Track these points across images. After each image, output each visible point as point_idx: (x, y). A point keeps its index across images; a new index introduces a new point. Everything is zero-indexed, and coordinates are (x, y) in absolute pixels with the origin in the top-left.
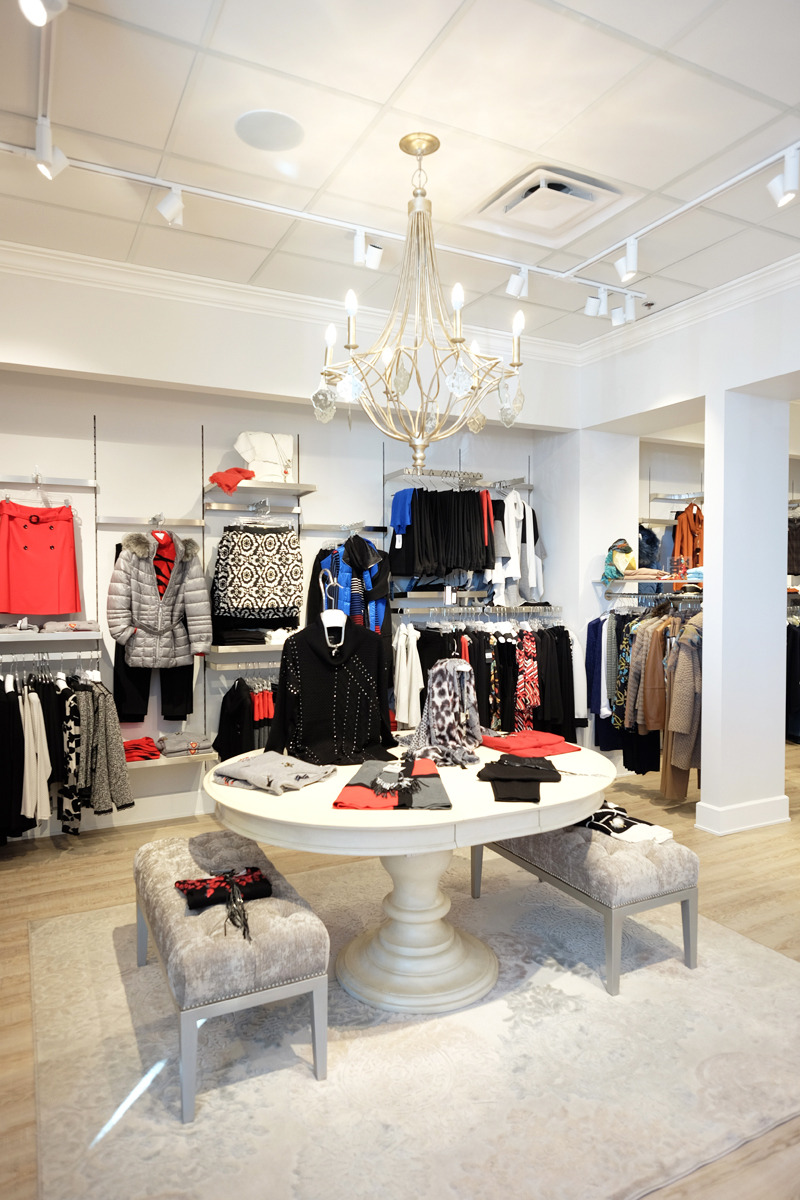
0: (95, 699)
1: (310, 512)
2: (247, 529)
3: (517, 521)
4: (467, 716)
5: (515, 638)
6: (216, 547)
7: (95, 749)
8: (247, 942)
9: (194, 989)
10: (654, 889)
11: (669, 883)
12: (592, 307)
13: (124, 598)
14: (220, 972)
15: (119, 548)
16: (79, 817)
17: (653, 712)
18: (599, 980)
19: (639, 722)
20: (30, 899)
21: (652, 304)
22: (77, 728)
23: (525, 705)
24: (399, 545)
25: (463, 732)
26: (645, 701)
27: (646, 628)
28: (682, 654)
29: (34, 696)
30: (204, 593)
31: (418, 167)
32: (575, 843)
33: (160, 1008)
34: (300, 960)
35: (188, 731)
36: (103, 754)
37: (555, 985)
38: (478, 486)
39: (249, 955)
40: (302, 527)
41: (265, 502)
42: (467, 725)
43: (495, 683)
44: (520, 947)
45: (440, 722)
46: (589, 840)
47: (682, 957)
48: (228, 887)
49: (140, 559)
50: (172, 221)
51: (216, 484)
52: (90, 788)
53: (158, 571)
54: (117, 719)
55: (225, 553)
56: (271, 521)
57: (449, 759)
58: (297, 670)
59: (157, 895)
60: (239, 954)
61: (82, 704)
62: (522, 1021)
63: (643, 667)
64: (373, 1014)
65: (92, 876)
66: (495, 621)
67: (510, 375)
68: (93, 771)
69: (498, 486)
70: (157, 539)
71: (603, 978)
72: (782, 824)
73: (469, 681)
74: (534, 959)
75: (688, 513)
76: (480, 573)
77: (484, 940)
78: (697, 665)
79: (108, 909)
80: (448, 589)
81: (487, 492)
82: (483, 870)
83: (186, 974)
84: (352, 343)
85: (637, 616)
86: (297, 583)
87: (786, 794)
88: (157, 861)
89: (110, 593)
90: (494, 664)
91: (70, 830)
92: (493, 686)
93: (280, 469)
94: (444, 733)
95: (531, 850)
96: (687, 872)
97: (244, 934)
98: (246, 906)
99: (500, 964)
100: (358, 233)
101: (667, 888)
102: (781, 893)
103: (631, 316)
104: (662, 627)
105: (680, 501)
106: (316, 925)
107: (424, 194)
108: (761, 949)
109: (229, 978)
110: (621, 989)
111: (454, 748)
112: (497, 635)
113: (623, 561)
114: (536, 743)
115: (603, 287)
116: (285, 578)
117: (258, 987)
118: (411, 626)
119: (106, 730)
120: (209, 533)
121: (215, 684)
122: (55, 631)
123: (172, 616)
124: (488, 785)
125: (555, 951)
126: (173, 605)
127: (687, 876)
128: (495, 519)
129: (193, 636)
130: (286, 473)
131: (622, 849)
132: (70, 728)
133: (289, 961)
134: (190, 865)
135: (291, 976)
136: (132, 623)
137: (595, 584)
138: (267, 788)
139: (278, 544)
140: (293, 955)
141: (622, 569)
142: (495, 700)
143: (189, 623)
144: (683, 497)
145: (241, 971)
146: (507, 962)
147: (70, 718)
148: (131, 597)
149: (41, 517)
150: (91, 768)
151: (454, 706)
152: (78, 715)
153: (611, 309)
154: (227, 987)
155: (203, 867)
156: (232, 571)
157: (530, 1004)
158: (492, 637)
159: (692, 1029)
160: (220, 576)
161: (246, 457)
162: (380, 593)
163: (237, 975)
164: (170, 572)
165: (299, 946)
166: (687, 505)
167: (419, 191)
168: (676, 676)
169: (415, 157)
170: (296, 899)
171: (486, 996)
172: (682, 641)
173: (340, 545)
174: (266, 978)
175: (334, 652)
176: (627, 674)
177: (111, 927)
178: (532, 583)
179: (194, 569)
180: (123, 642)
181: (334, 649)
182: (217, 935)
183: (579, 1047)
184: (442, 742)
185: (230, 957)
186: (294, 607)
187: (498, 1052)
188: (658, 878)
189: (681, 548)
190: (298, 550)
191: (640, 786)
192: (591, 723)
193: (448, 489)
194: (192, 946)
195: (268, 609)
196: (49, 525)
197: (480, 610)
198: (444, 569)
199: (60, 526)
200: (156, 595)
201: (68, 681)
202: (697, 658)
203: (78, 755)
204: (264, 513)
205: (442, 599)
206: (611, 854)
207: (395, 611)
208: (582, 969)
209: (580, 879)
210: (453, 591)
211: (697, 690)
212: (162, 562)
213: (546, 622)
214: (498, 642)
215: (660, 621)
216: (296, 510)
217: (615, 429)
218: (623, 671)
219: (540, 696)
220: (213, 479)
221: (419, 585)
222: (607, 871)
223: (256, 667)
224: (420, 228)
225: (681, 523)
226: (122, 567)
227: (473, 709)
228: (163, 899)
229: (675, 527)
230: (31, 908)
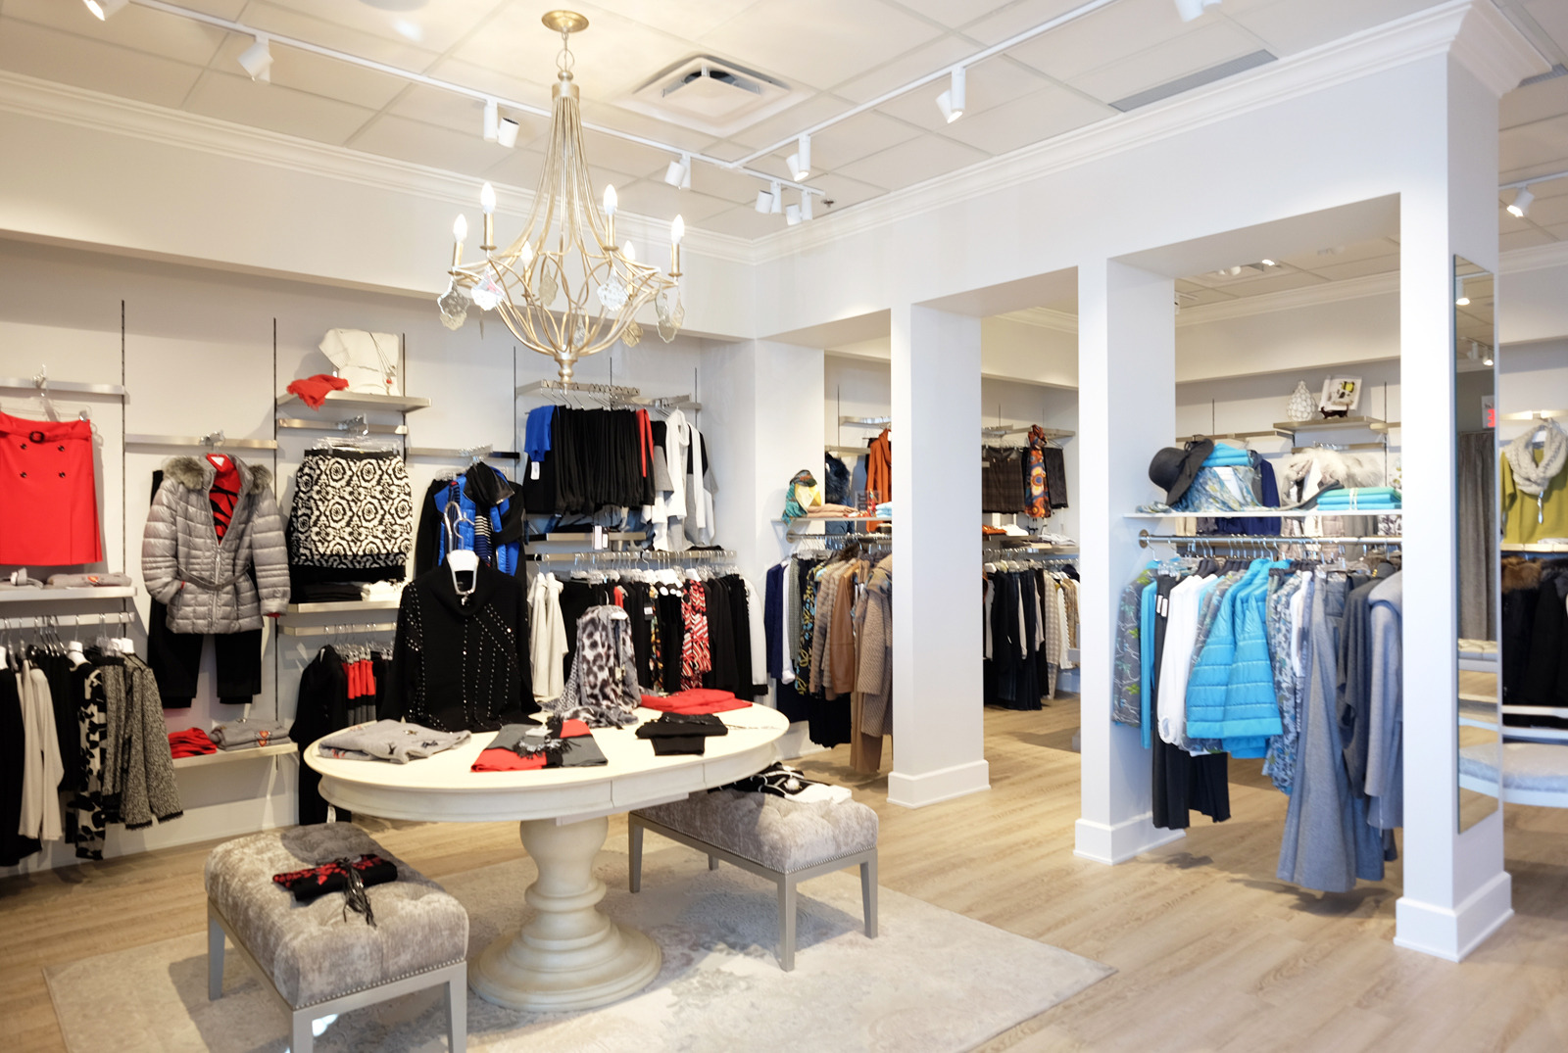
0: (128, 676)
1: (419, 432)
2: (337, 453)
3: (682, 447)
4: (623, 671)
5: (681, 590)
6: (292, 475)
7: (128, 743)
8: (371, 928)
9: (310, 984)
10: (829, 850)
11: (846, 844)
12: (763, 203)
13: (167, 542)
14: (341, 962)
15: (158, 477)
16: (102, 835)
17: (840, 672)
18: (774, 960)
19: (826, 684)
20: (38, 943)
21: (832, 202)
22: (102, 715)
23: (693, 670)
24: (535, 475)
25: (619, 691)
26: (831, 659)
27: (831, 574)
28: (871, 603)
29: (39, 675)
30: (278, 535)
31: (563, 47)
32: (745, 809)
33: (248, 1039)
34: (434, 945)
35: (253, 717)
36: (140, 748)
37: (725, 968)
38: (633, 404)
39: (375, 942)
40: (409, 452)
41: (362, 419)
42: (624, 682)
43: (656, 643)
44: (686, 936)
45: (592, 678)
46: (761, 804)
47: (863, 928)
48: (343, 872)
49: (189, 491)
50: (257, 76)
51: (296, 395)
52: (120, 794)
53: (215, 507)
54: (159, 702)
55: (306, 484)
56: (369, 443)
57: (603, 720)
58: (418, 622)
59: (250, 894)
60: (363, 941)
61: (109, 682)
62: (689, 1005)
63: (829, 619)
64: (516, 1017)
65: (126, 910)
66: (655, 569)
67: (669, 285)
68: (125, 771)
69: (657, 404)
70: (214, 464)
71: (777, 956)
72: (981, 793)
73: (626, 631)
74: (703, 946)
75: (882, 440)
76: (636, 511)
77: (646, 933)
78: (887, 614)
79: (155, 944)
80: (598, 529)
81: (645, 411)
82: (643, 863)
83: (301, 966)
84: (489, 243)
85: (822, 561)
86: (404, 522)
87: (985, 758)
88: (241, 860)
89: (147, 535)
90: (654, 621)
91: (89, 854)
92: (654, 648)
93: (381, 378)
94: (597, 691)
95: (698, 824)
96: (865, 832)
97: (367, 920)
98: (366, 892)
99: (663, 954)
100: (489, 103)
101: (844, 849)
102: (972, 860)
103: (808, 215)
104: (850, 572)
105: (874, 425)
106: (454, 905)
107: (570, 78)
108: (946, 914)
109: (351, 969)
110: (796, 965)
111: (609, 708)
112: (658, 586)
113: (806, 496)
114: (702, 701)
115: (776, 181)
116: (388, 516)
117: (386, 978)
118: (551, 576)
119: (143, 716)
120: (283, 457)
121: (290, 655)
122: (66, 587)
123: (234, 565)
124: (648, 743)
125: (726, 936)
126: (236, 551)
127: (865, 836)
128: (655, 444)
129: (263, 592)
130: (389, 382)
131: (796, 810)
132: (93, 715)
133: (421, 947)
134: (287, 859)
135: (424, 964)
136: (178, 575)
137: (775, 523)
138: (390, 757)
139: (379, 472)
140: (426, 939)
141: (806, 505)
142: (656, 666)
143: (259, 574)
144: (877, 421)
145: (365, 960)
146: (670, 952)
147: (93, 701)
148: (177, 540)
149: (47, 434)
150: (122, 768)
151: (608, 659)
152: (104, 697)
153: (785, 205)
154: (349, 980)
155: (304, 860)
156: (317, 506)
157: (696, 988)
158: (652, 588)
159: (869, 993)
160: (300, 513)
161: (336, 360)
162: (511, 535)
163: (360, 964)
164: (232, 508)
165: (433, 929)
166: (881, 431)
167: (565, 74)
168: (866, 628)
169: (559, 34)
170: (426, 882)
171: (647, 986)
172: (871, 588)
173: (459, 475)
174: (396, 967)
175: (463, 600)
176: (812, 629)
177: (165, 964)
178: (700, 523)
179: (265, 505)
180: (166, 600)
181: (463, 596)
182: (336, 923)
183: (749, 1020)
184: (594, 701)
185: (352, 945)
186: (401, 552)
187: (661, 1036)
188: (835, 838)
189: (875, 482)
190: (405, 480)
191: (831, 763)
192: (772, 690)
193: (596, 406)
194: (305, 936)
195: (365, 555)
196: (57, 444)
197: (637, 555)
198: (592, 505)
199: (74, 446)
200: (212, 537)
201: (86, 653)
202: (887, 607)
203: (103, 752)
204: (360, 433)
205: (590, 543)
206: (785, 816)
207: (531, 557)
208: (756, 950)
209: (751, 847)
210: (604, 532)
211: (888, 644)
212: (218, 494)
213: (717, 569)
214: (660, 594)
215: (848, 565)
216: (400, 430)
217: (796, 340)
218: (807, 625)
219: (711, 659)
220: (292, 388)
221: (560, 525)
222: (779, 833)
223: (350, 631)
224: (566, 118)
225: (875, 453)
226: (165, 501)
227: (630, 663)
228: (258, 896)
229: (868, 456)
230: (42, 953)
